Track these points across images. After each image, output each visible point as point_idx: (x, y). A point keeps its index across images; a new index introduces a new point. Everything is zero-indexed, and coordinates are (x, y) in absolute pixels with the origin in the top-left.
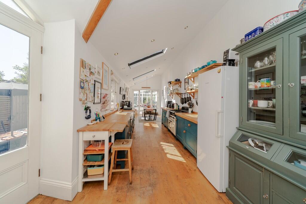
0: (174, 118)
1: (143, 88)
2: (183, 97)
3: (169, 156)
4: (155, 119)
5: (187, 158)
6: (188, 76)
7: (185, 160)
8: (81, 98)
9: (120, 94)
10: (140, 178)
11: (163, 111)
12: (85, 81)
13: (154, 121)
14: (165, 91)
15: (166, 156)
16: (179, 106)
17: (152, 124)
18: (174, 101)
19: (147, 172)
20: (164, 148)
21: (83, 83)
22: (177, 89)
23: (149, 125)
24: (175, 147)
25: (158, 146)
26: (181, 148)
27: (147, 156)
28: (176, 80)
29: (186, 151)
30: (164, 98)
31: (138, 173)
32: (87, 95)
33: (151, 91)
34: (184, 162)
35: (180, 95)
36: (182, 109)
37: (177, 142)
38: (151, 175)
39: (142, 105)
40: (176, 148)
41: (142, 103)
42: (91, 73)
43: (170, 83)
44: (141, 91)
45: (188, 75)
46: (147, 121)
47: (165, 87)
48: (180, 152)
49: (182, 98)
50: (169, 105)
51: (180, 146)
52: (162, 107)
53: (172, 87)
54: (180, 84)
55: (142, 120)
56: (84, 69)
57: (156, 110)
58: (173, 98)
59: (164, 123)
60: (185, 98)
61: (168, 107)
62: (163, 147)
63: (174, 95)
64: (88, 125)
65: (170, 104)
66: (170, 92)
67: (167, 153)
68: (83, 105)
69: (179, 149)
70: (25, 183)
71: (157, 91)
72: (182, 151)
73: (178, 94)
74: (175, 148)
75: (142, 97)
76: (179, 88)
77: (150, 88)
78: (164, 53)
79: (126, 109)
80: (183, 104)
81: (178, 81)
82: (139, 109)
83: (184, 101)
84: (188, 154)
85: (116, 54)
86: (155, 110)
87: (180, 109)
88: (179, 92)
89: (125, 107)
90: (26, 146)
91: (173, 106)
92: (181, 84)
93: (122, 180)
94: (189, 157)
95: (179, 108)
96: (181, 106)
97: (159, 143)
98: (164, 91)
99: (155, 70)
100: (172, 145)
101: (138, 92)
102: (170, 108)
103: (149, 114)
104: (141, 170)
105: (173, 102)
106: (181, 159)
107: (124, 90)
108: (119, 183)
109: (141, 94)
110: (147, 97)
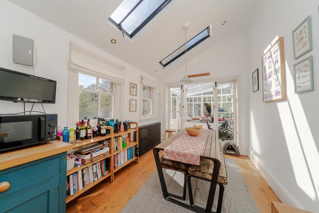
109: (200, 99)
110: (212, 102)
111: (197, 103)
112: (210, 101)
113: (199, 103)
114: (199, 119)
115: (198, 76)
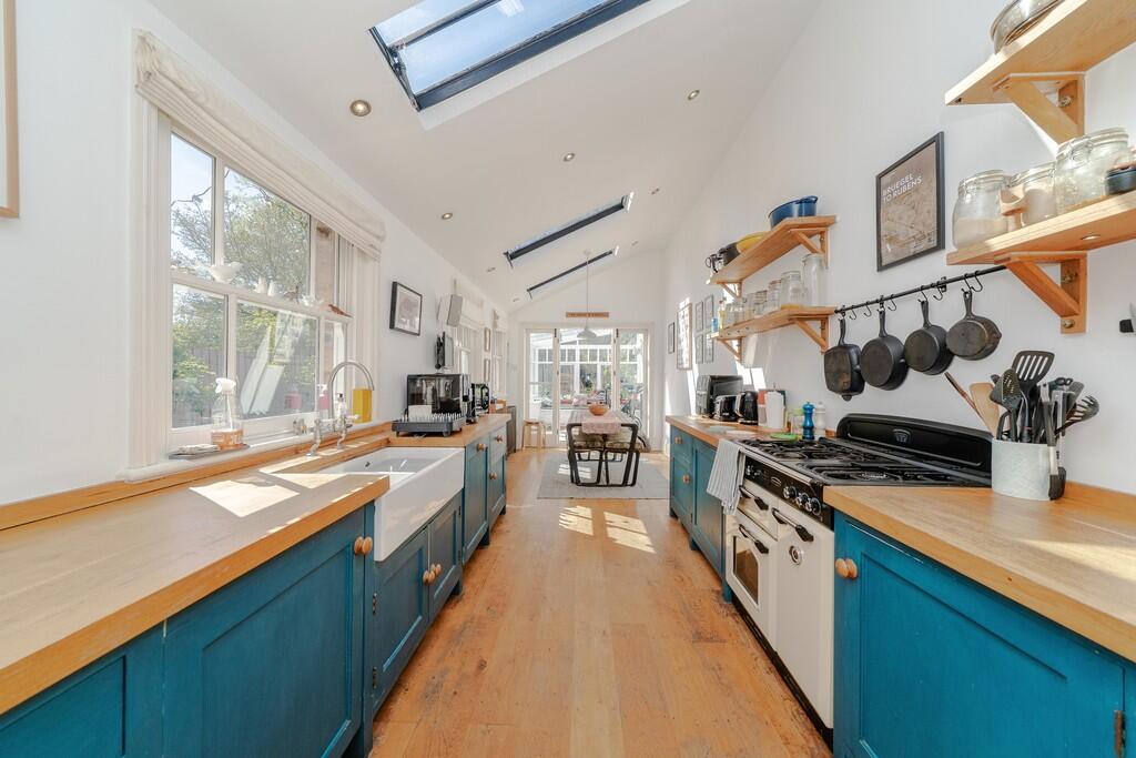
1: (573, 315)
4: (630, 481)
9: (392, 327)
11: (682, 442)
13: (627, 492)
14: (683, 323)
16: (806, 412)
17: (609, 516)
23: (586, 528)
30: (679, 362)
33: (612, 332)
35: (817, 323)
36: (850, 441)
39: (575, 400)
41: (577, 392)
44: (565, 333)
46: (583, 492)
49: (843, 348)
50: (720, 399)
52: (668, 412)
55: (558, 482)
57: (634, 428)
58: (740, 354)
61: (710, 411)
63: (754, 337)
65: (725, 397)
71: (645, 332)
73: (792, 320)
75: (577, 364)
77: (605, 315)
80: (854, 388)
82: (556, 417)
86: (630, 429)
87: (818, 435)
91: (751, 412)
92: (822, 241)
95: (809, 429)
96: (834, 409)
98: (682, 326)
101: (552, 338)
102: (726, 419)
103: (594, 448)
105: (747, 381)
109: (572, 352)
110: (599, 363)
111: (566, 363)
112: (595, 359)
113: (571, 363)
114: (570, 402)
115: (590, 315)
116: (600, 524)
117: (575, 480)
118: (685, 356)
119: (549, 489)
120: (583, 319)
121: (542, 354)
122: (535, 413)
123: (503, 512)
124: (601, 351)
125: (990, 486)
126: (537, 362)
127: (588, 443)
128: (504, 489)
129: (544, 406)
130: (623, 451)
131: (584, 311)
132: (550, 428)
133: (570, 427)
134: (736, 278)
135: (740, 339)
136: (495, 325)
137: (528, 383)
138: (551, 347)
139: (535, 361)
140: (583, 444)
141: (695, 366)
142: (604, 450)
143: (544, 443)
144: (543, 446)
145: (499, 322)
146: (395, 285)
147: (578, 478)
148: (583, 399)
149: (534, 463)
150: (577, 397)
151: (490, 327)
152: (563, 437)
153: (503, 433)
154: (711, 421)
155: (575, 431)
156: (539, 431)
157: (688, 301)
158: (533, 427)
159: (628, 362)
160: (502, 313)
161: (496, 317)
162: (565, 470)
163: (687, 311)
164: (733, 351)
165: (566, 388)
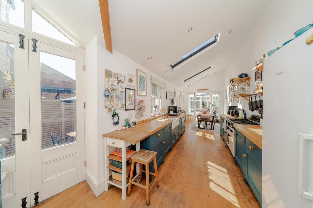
0: (232, 131)
1: (199, 90)
2: (254, 100)
3: (212, 186)
4: (213, 129)
5: (245, 202)
6: (258, 67)
7: (240, 204)
8: (107, 105)
9: (166, 99)
10: (161, 202)
12: (110, 90)
13: (212, 131)
14: (228, 92)
15: (209, 184)
16: (245, 114)
17: (206, 134)
18: (240, 106)
19: (172, 197)
20: (210, 170)
21: (109, 91)
22: (243, 89)
23: (201, 135)
24: (229, 174)
25: (202, 166)
26: (239, 180)
27: (181, 175)
28: (241, 76)
29: (246, 188)
30: (227, 101)
31: (162, 194)
32: (114, 102)
33: (210, 94)
34: (235, 206)
35: (249, 97)
36: (251, 119)
37: (234, 167)
38: (175, 204)
39: (200, 110)
40: (230, 178)
41: (201, 108)
42: (119, 82)
43: (232, 81)
44: (197, 94)
45: (257, 65)
46: (201, 130)
47: (228, 87)
48: (234, 186)
49: (251, 102)
50: (231, 111)
51: (239, 175)
53: (236, 86)
54: (247, 81)
55: (196, 128)
56: (110, 78)
58: (238, 101)
59: (222, 135)
60: (256, 102)
61: (229, 113)
62: (209, 168)
63: (240, 98)
64: (117, 131)
65: (233, 110)
66: (233, 94)
67: (212, 181)
68: (108, 112)
69: (236, 179)
70: (75, 169)
71: (219, 93)
72: (240, 186)
73: (244, 96)
74: (227, 176)
75: (201, 101)
76: (246, 87)
77: (208, 90)
78: (218, 41)
79: (171, 115)
80: (253, 110)
81: (244, 77)
82: (195, 114)
83: (254, 106)
84: (249, 195)
85: (150, 58)
86: (212, 117)
87: (247, 118)
88: (246, 93)
89: (172, 112)
90: (76, 142)
91: (237, 114)
92: (249, 81)
93: (142, 196)
94: (249, 201)
95: (245, 117)
96: (250, 114)
97: (205, 162)
99: (212, 67)
100: (225, 170)
101: (194, 95)
102: (232, 115)
103: (204, 121)
104: (167, 192)
106: (233, 199)
107: (173, 94)
108: (138, 199)
109: (199, 98)
111: (198, 100)
112: (206, 99)
115: (203, 90)
116: (204, 135)
117: (199, 127)
118: (228, 100)
119: (193, 129)
120: (201, 91)
121: (191, 98)
122: (190, 113)
123: (184, 131)
124: (208, 97)
125: (260, 125)
126: (190, 101)
127: (202, 120)
128: (184, 127)
129: (192, 111)
130: (210, 122)
131: (202, 89)
132: (193, 117)
133: (198, 116)
134: (237, 84)
135: (238, 98)
136: (181, 94)
137: (188, 106)
138: (194, 97)
139: (190, 100)
140: (201, 120)
141: (230, 103)
142: (206, 122)
143: (192, 119)
144: (192, 120)
145: (182, 93)
146: (167, 92)
147: (200, 127)
148: (203, 110)
149: (190, 124)
150: (201, 109)
151: (180, 95)
152: (197, 119)
153: (184, 117)
154: (229, 115)
155: (199, 117)
156: (191, 117)
157: (229, 87)
158: (189, 116)
159: (216, 100)
160: (182, 91)
161: (181, 92)
162: (197, 126)
163: (228, 89)
164: (236, 100)
165: (198, 107)
